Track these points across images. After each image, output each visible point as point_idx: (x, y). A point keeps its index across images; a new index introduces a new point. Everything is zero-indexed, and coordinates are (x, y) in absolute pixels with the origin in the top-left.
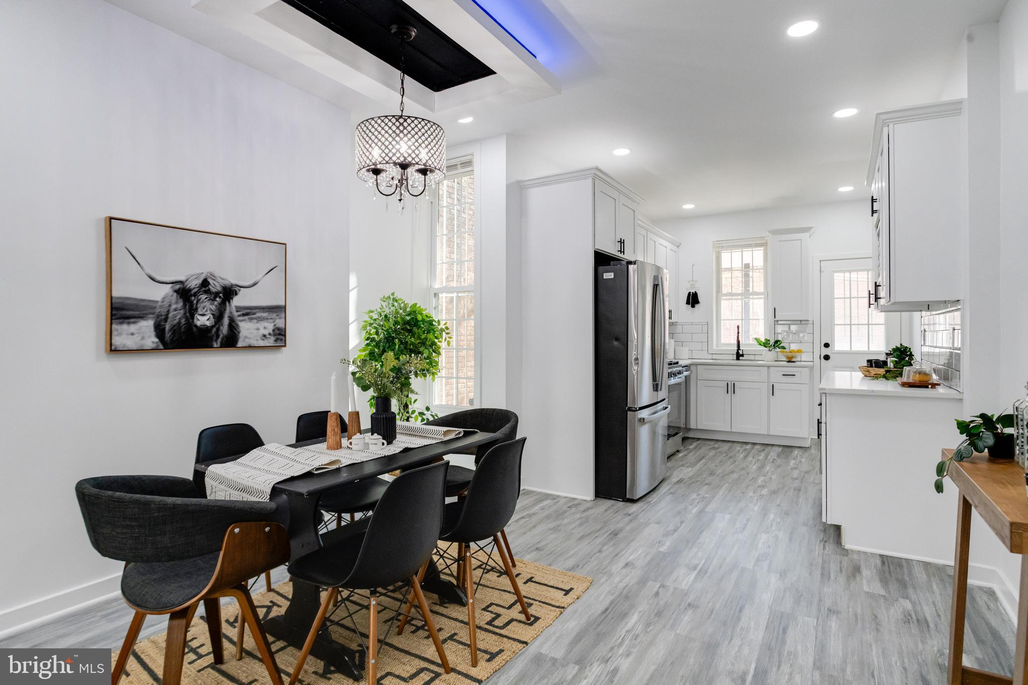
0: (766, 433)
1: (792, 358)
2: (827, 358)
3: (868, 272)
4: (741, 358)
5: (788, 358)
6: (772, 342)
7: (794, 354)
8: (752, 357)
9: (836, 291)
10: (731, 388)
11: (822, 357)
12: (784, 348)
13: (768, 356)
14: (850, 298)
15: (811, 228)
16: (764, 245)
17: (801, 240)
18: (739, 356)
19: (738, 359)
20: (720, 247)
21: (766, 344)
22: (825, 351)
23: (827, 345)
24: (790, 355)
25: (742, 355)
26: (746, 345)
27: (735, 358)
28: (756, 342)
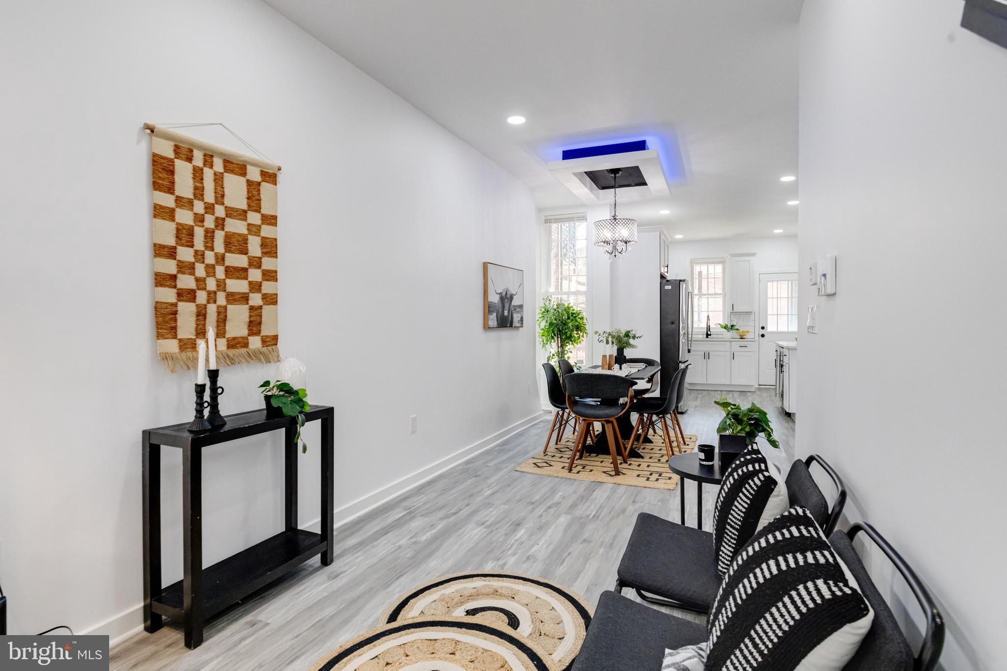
0: (728, 383)
1: (743, 336)
2: (763, 336)
3: (788, 282)
4: (709, 337)
5: (741, 336)
6: (729, 326)
7: (745, 334)
8: (716, 336)
9: (769, 292)
10: (707, 356)
11: (760, 335)
12: (738, 330)
13: (728, 335)
14: (777, 298)
15: (756, 254)
16: (722, 262)
17: (749, 261)
18: (708, 335)
19: (707, 337)
20: (693, 262)
21: (726, 327)
22: (762, 332)
23: (763, 328)
24: (742, 334)
25: (710, 335)
26: (713, 328)
27: (705, 337)
28: (719, 326)
